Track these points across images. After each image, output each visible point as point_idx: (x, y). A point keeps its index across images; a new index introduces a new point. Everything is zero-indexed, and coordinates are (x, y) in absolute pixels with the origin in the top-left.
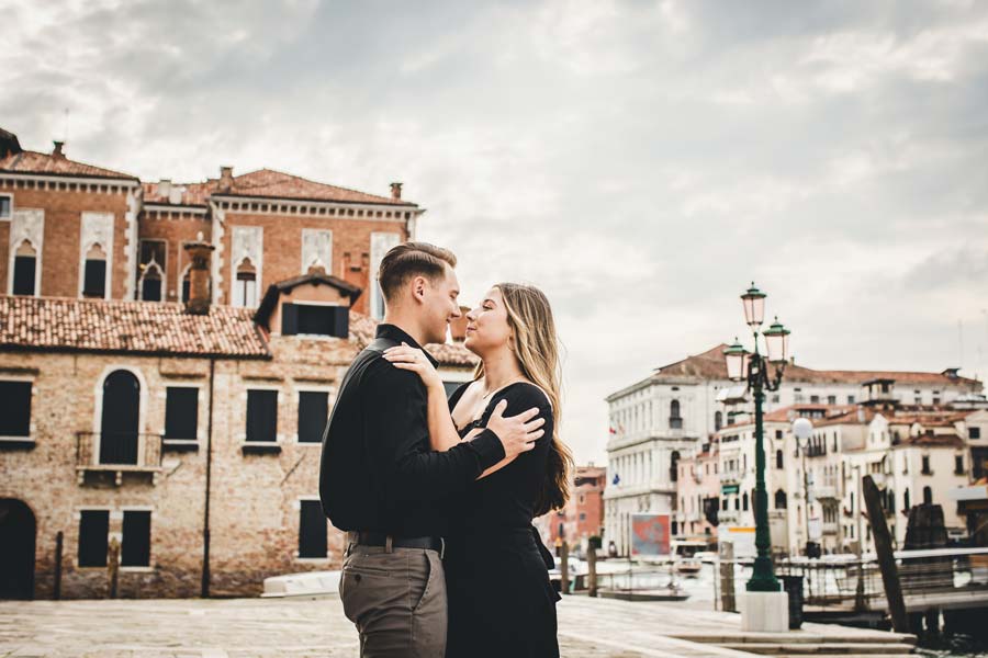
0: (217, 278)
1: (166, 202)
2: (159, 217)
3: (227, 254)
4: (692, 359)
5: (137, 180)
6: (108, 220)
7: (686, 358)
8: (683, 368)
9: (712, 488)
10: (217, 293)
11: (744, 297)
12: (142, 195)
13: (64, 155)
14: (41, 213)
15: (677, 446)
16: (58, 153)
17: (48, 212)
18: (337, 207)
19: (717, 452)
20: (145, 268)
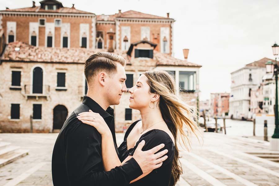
0: (118, 41)
1: (103, 20)
2: (101, 25)
3: (120, 35)
4: (255, 62)
5: (95, 14)
6: (87, 26)
7: (254, 62)
8: (253, 64)
9: (261, 99)
10: (118, 46)
11: (273, 47)
12: (96, 19)
13: (75, 8)
14: (69, 24)
15: (251, 87)
16: (73, 8)
17: (71, 24)
18: (151, 20)
19: (262, 89)
20: (98, 39)
